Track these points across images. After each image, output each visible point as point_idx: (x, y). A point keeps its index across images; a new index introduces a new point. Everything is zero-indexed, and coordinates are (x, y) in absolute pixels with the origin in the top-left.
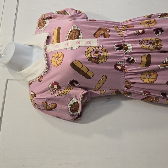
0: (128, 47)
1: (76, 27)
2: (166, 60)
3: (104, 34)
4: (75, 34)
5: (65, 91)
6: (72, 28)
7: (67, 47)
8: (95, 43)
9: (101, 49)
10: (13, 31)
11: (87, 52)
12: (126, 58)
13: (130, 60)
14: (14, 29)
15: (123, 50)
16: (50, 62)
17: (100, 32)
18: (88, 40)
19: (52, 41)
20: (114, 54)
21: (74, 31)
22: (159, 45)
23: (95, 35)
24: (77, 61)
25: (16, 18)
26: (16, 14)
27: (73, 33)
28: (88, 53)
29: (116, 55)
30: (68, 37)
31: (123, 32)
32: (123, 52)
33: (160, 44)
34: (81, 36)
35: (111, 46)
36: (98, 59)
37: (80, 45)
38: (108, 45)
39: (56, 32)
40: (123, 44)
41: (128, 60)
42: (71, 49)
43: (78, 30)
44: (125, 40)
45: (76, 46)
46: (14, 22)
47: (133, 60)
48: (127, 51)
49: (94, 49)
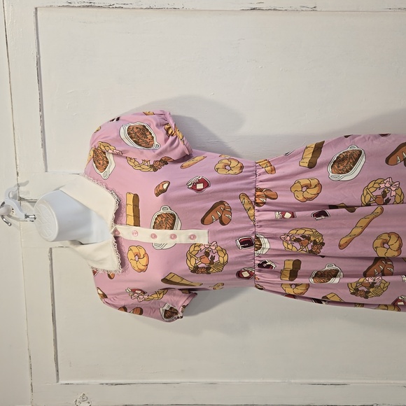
0: (261, 245)
1: (169, 210)
2: (327, 268)
3: (220, 218)
4: (167, 221)
5: (155, 296)
6: (162, 211)
7: (153, 241)
8: (203, 237)
9: (213, 248)
10: (42, 150)
11: (189, 255)
12: (257, 262)
13: (265, 265)
14: (44, 145)
15: (253, 248)
16: (125, 255)
17: (213, 216)
18: (191, 232)
19: (125, 215)
20: (236, 257)
21: (165, 216)
22: (317, 240)
23: (203, 221)
24: (173, 275)
25: (42, 117)
26: (41, 110)
27: (164, 219)
28: (191, 257)
29: (239, 259)
30: (155, 223)
31: (256, 208)
32: (253, 251)
33: (320, 238)
34: (178, 224)
35: (232, 243)
36: (208, 268)
37: (177, 241)
38: (226, 242)
39: (130, 201)
40: (253, 237)
41: (260, 265)
42: (161, 248)
43: (171, 214)
44: (258, 230)
45: (171, 243)
46: (40, 128)
47: (270, 265)
48: (259, 251)
49: (202, 248)
